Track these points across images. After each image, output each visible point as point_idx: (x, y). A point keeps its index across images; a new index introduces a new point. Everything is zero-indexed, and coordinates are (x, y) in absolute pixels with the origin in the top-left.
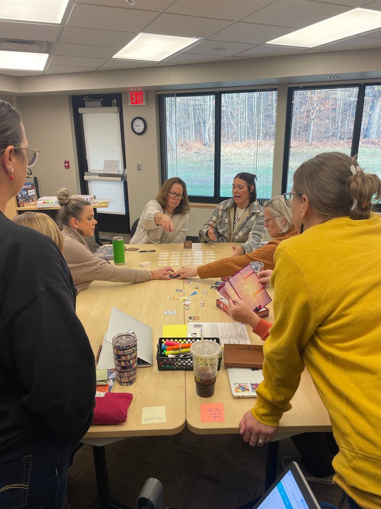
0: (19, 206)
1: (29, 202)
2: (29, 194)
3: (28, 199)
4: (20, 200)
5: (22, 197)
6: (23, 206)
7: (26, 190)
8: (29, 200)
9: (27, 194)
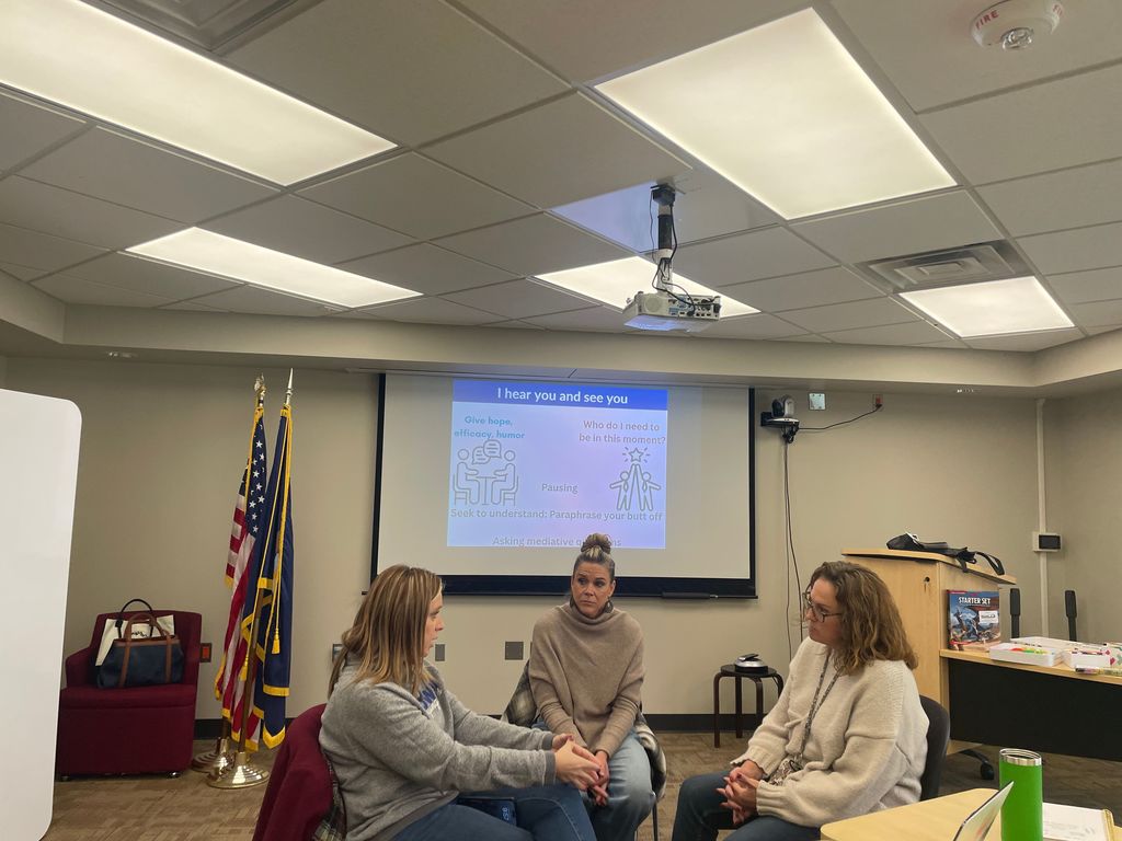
0: (950, 646)
1: (978, 639)
2: (982, 622)
3: (977, 633)
4: (954, 632)
5: (961, 626)
6: (961, 649)
7: (975, 609)
8: (978, 636)
9: (977, 619)
